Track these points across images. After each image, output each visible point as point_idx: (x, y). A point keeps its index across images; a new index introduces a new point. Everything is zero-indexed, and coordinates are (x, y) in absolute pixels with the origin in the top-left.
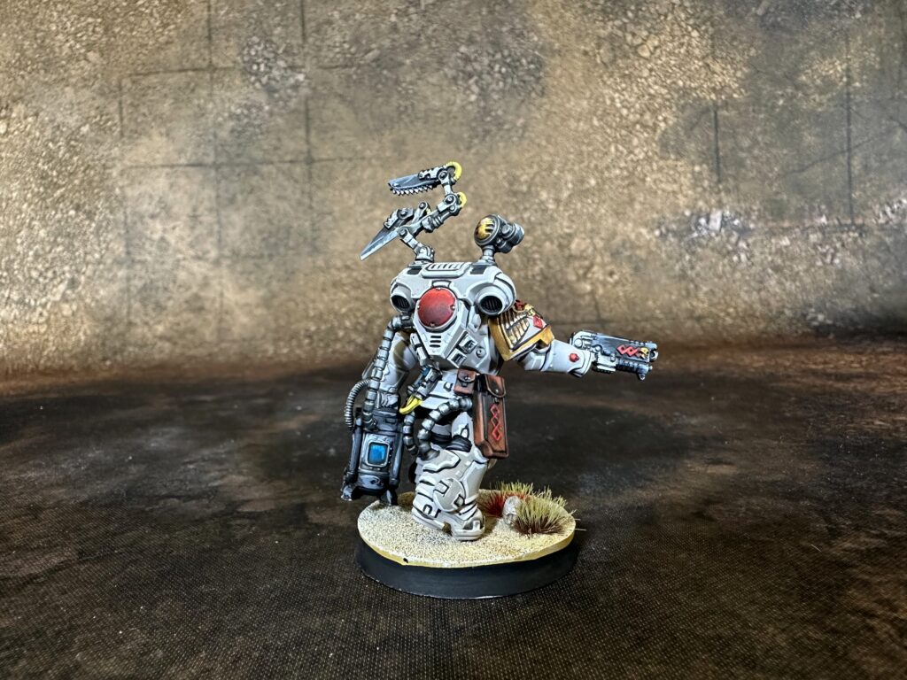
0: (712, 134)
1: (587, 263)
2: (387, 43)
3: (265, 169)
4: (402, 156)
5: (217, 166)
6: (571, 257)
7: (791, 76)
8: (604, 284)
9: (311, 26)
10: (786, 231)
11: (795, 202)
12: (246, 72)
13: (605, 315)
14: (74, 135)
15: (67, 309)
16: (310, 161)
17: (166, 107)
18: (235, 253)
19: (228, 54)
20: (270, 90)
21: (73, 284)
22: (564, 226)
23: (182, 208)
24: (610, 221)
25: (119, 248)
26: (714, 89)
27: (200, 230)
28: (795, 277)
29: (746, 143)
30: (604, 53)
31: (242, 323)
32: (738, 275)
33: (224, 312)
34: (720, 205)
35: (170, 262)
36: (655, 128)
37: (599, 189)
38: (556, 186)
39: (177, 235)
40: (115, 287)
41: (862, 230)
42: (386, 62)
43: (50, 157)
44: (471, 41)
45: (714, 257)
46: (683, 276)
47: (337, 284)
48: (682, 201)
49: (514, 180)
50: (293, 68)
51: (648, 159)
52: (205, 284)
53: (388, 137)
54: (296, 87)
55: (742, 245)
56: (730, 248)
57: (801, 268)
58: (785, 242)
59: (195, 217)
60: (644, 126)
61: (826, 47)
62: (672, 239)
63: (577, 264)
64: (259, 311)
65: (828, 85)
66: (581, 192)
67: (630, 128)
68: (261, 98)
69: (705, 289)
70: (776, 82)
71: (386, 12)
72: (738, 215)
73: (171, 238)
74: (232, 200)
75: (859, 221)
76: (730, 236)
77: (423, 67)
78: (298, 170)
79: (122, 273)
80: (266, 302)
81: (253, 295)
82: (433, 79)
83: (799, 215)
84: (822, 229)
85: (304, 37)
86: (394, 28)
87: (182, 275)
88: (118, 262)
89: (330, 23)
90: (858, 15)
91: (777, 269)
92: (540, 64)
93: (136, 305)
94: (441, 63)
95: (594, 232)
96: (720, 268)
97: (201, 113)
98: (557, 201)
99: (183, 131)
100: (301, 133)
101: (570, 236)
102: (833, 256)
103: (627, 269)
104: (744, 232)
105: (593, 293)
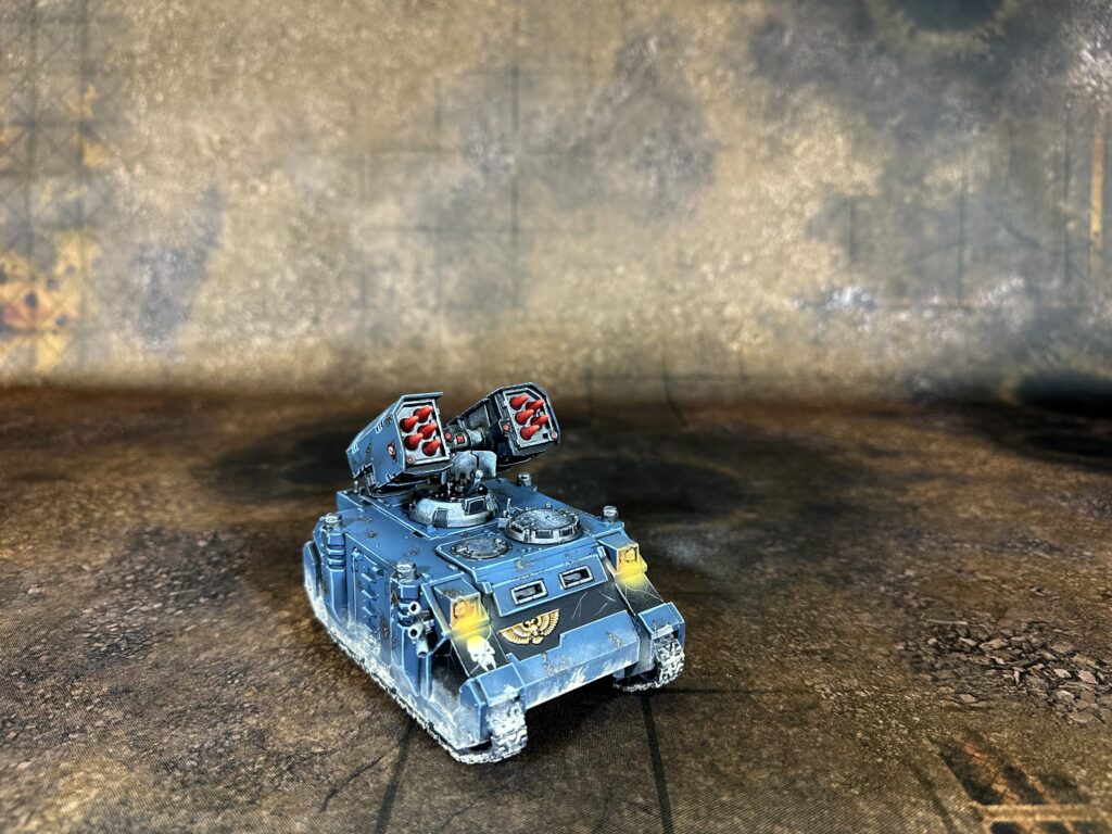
0: (849, 224)
1: (735, 327)
2: (583, 133)
3: (480, 235)
4: (591, 230)
5: (439, 230)
6: (724, 322)
7: (918, 179)
8: (750, 345)
9: (521, 117)
10: (905, 308)
11: (915, 283)
12: (467, 152)
13: (749, 371)
14: (321, 199)
15: (310, 341)
16: (515, 230)
17: (399, 179)
18: (451, 305)
19: (452, 137)
20: (485, 169)
21: (316, 320)
22: (720, 295)
23: (408, 263)
24: (758, 292)
25: (354, 293)
26: (852, 186)
27: (422, 283)
28: (909, 347)
29: (877, 231)
30: (764, 151)
31: (455, 362)
32: (861, 343)
33: (440, 352)
34: (852, 282)
35: (396, 308)
36: (801, 215)
37: (752, 265)
38: (716, 260)
39: (403, 285)
40: (351, 325)
41: (968, 310)
42: (582, 150)
43: (302, 215)
44: (653, 135)
45: (842, 326)
46: (816, 342)
47: (532, 334)
48: (821, 278)
49: (681, 254)
50: (505, 151)
51: (795, 242)
52: (425, 327)
53: (580, 214)
54: (507, 167)
55: (868, 318)
56: (856, 319)
57: (914, 339)
58: (903, 316)
59: (418, 272)
60: (793, 214)
61: (947, 155)
62: (809, 311)
63: (727, 327)
64: (470, 353)
65: (947, 187)
66: (737, 266)
67: (781, 214)
68: (477, 175)
69: (833, 353)
70: (907, 182)
71: (584, 108)
72: (865, 291)
73: (399, 287)
74: (450, 260)
75: (965, 302)
76: (857, 308)
77: (611, 156)
78: (506, 237)
79: (356, 314)
80: (475, 345)
81: (463, 339)
82: (621, 166)
83: (918, 294)
84: (935, 307)
85: (516, 125)
86: (590, 122)
87: (406, 319)
88: (354, 305)
89: (536, 114)
90: (975, 132)
91: (896, 339)
92: (709, 157)
93: (368, 342)
94: (627, 152)
95: (744, 301)
96: (846, 337)
97: (428, 185)
98: (716, 273)
99: (412, 201)
100: (508, 206)
101: (724, 304)
102: (941, 331)
103: (770, 334)
104: (870, 306)
105: (740, 353)
